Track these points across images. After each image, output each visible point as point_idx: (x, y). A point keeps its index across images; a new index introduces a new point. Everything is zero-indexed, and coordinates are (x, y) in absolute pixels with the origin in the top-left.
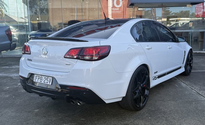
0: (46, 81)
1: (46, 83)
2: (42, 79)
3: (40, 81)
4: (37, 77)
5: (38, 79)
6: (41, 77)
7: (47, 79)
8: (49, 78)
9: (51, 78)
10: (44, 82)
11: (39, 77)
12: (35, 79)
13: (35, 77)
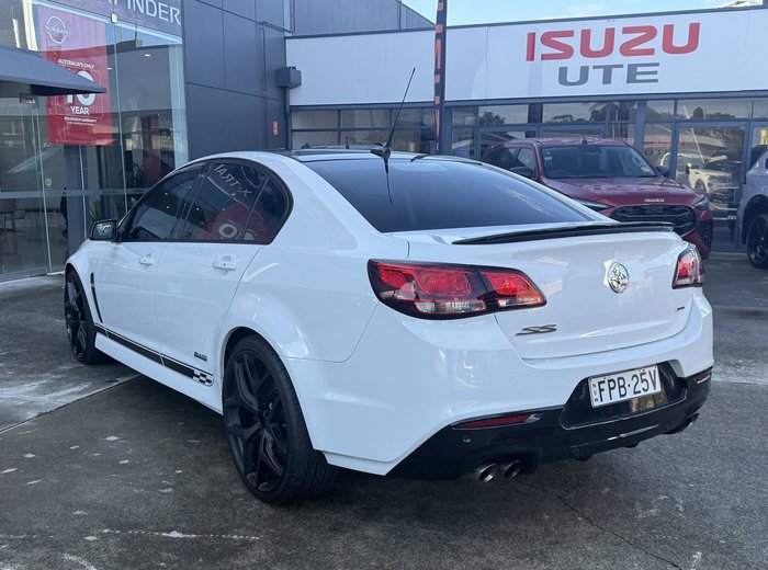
0: (641, 386)
1: (643, 393)
2: (623, 386)
3: (621, 396)
4: (602, 386)
5: (611, 389)
6: (619, 379)
7: (643, 377)
8: (647, 370)
9: (654, 369)
10: (635, 393)
11: (609, 381)
12: (598, 396)
13: (597, 389)
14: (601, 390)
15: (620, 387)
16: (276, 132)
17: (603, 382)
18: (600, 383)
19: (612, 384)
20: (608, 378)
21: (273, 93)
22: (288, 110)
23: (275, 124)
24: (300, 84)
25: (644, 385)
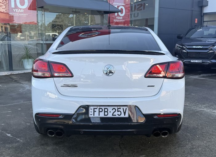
0: (116, 113)
1: (117, 116)
2: (107, 112)
3: (105, 115)
4: (95, 110)
5: (99, 112)
6: (105, 109)
7: (119, 110)
8: (122, 108)
9: (126, 107)
10: (113, 115)
11: (99, 109)
12: (92, 113)
13: (93, 111)
14: (94, 111)
15: (105, 112)
16: (196, 22)
17: (97, 109)
18: (94, 109)
19: (101, 110)
20: (99, 107)
21: (196, 9)
22: (202, 14)
23: (196, 20)
24: (208, 5)
25: (119, 113)
